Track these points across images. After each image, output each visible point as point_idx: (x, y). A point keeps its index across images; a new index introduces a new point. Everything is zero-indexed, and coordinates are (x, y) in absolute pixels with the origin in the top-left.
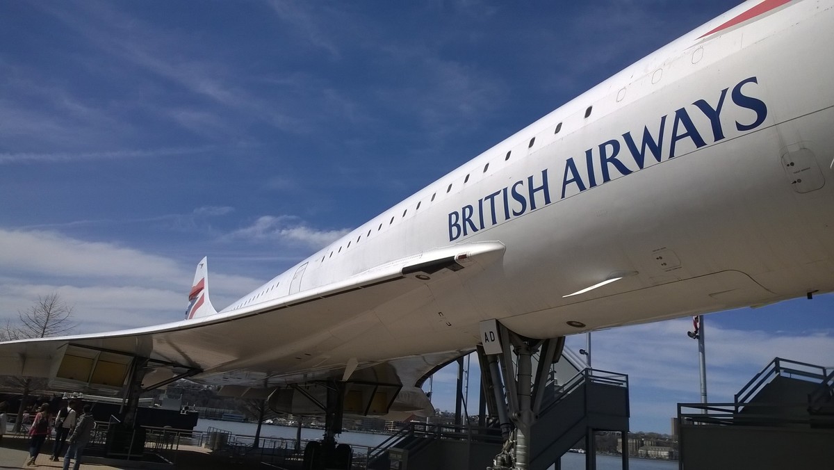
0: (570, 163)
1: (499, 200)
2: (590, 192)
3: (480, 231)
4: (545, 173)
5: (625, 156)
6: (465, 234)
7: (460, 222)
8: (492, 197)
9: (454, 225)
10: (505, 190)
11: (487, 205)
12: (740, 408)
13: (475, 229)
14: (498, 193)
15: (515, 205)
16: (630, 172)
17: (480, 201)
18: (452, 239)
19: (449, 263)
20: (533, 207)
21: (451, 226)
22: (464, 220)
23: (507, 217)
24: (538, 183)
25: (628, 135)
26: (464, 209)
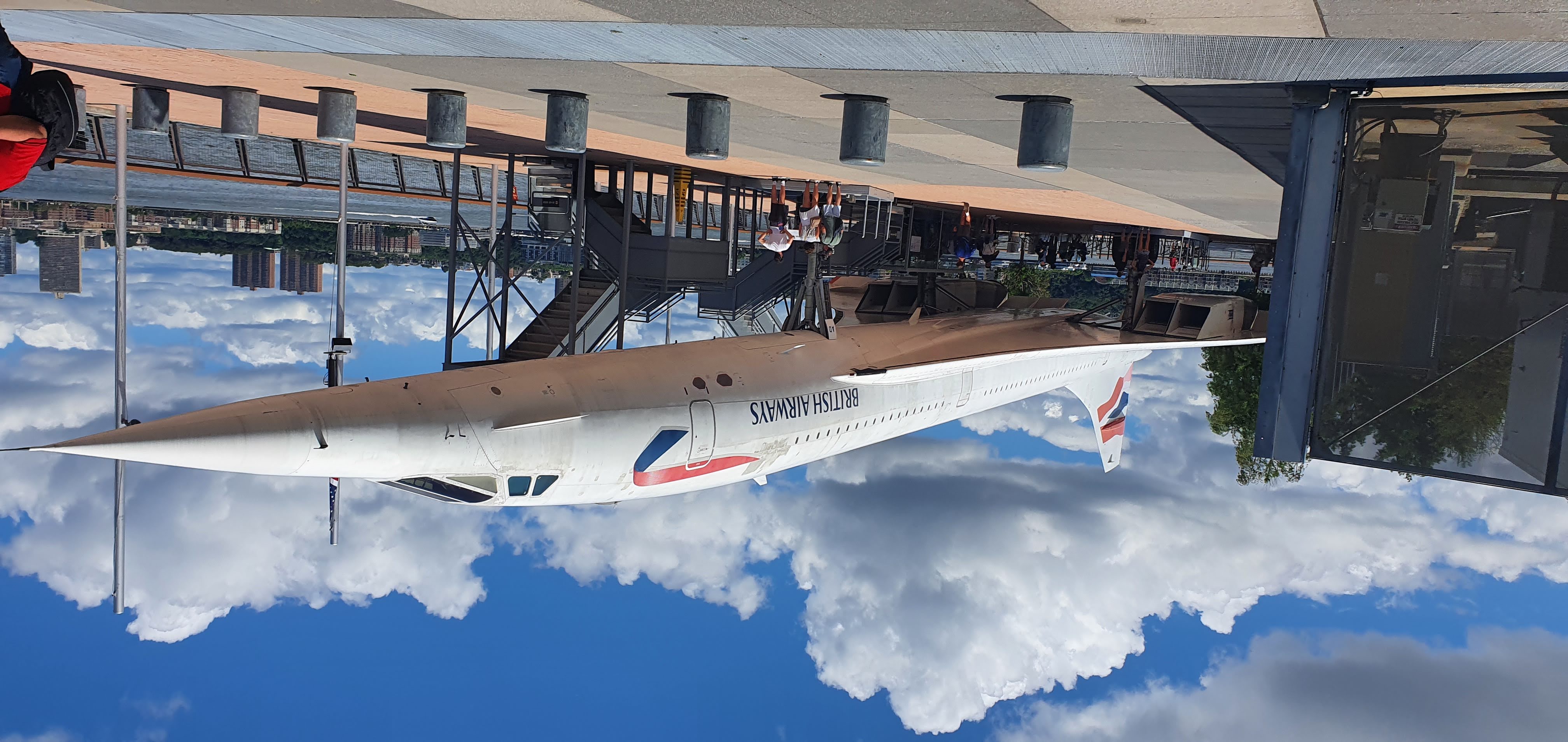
0: (806, 414)
2: (799, 395)
3: (843, 389)
4: (815, 413)
5: (788, 408)
6: (850, 390)
7: (852, 399)
8: (837, 409)
9: (855, 398)
10: (831, 410)
11: (840, 406)
12: (682, 290)
13: (845, 391)
14: (835, 410)
15: (827, 399)
16: (786, 398)
17: (842, 408)
18: (856, 389)
20: (820, 394)
21: (857, 397)
22: (850, 399)
23: (830, 393)
24: (818, 407)
25: (787, 418)
26: (850, 407)
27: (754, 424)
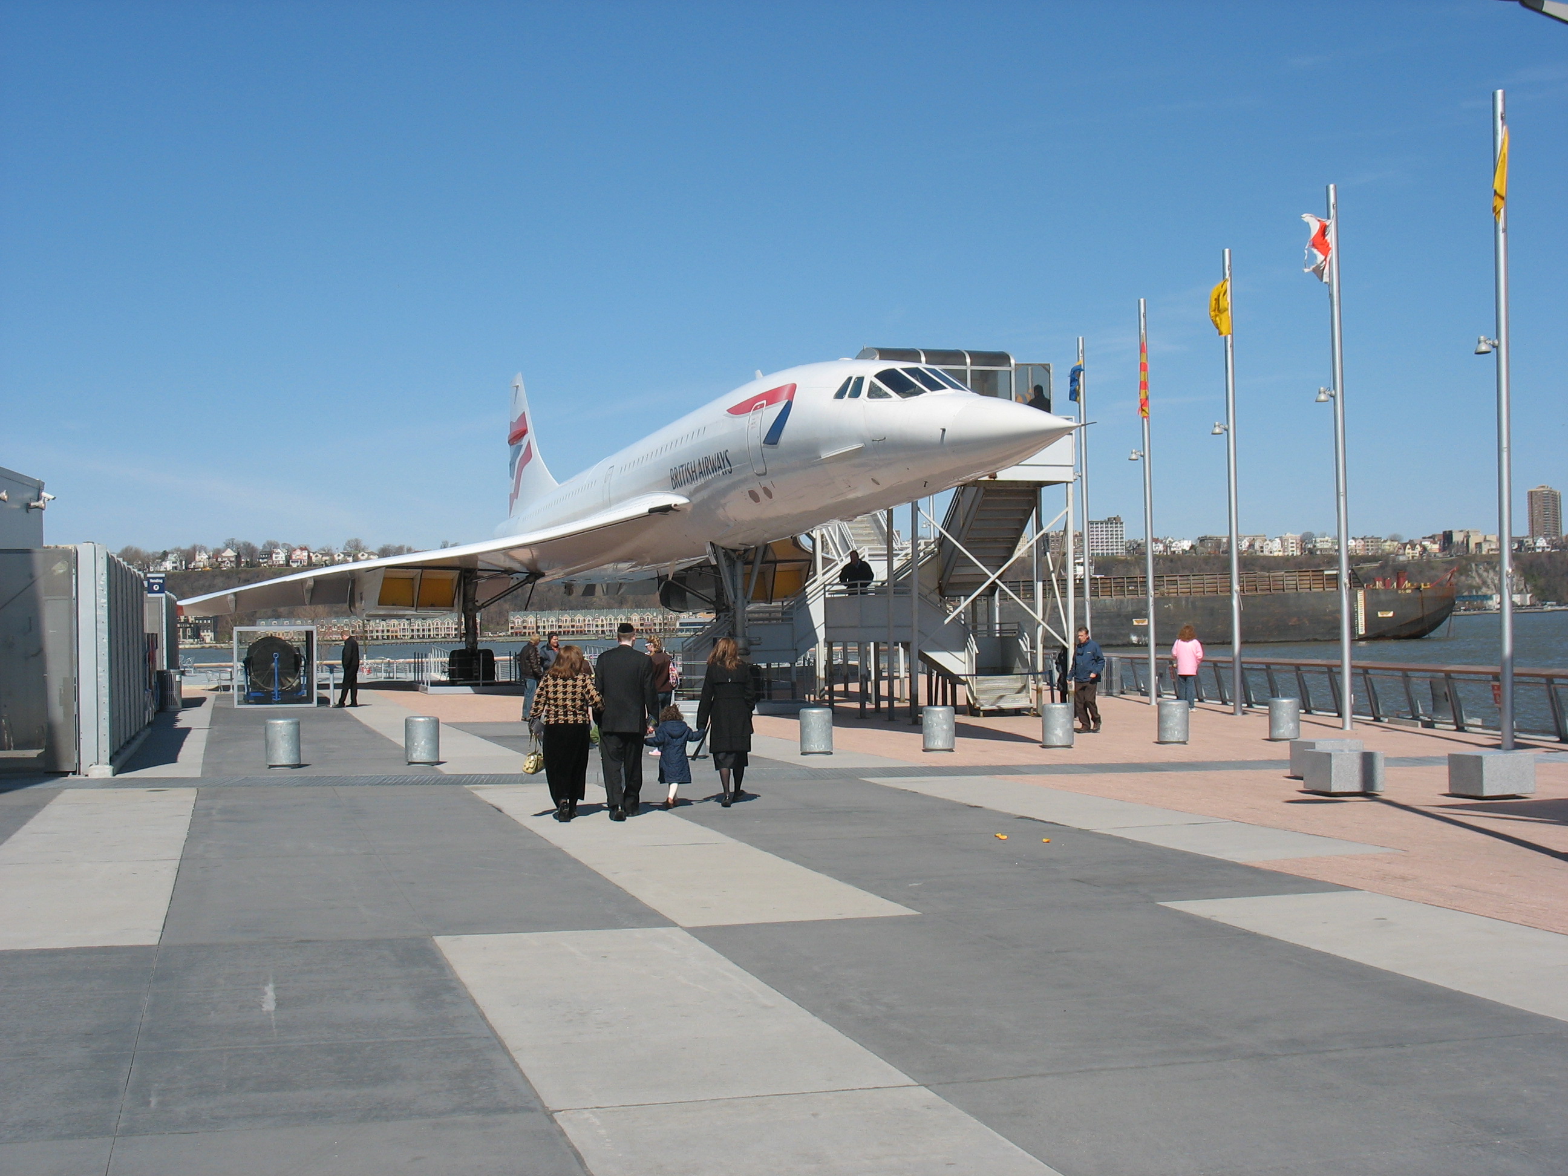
19: (666, 509)
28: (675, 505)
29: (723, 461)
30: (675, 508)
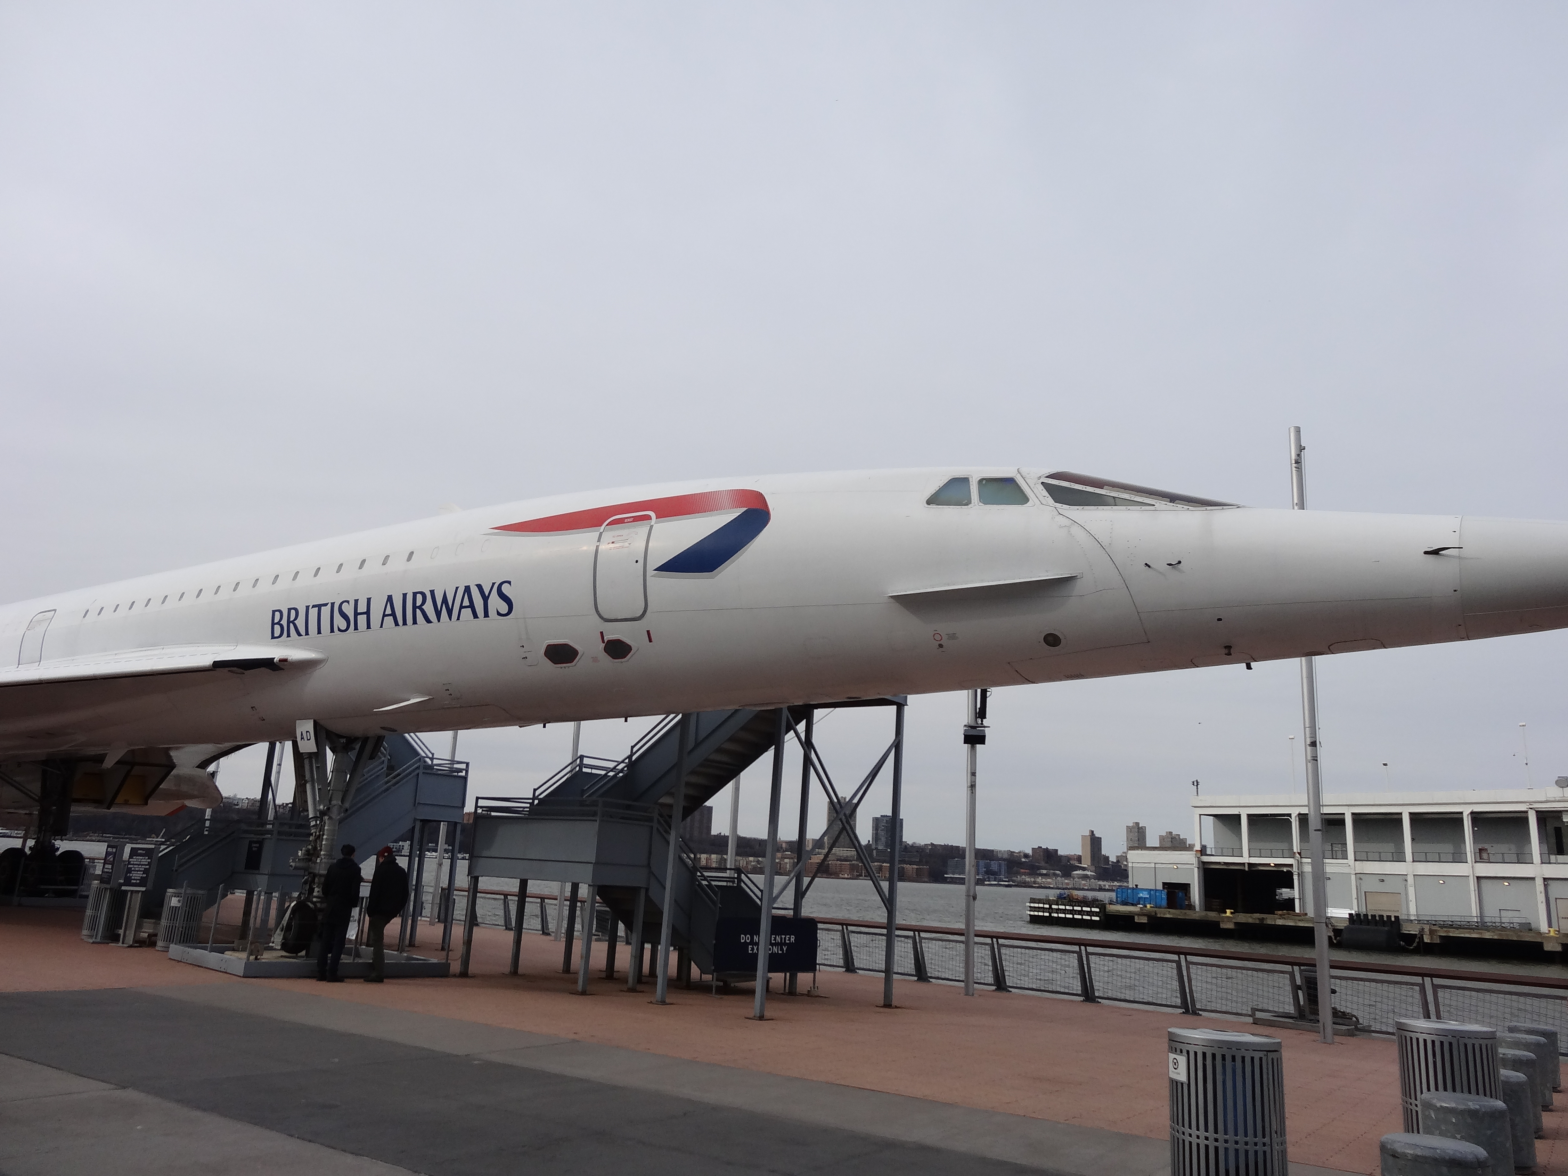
0: (390, 599)
1: (326, 611)
2: (401, 628)
3: (304, 637)
4: (369, 600)
5: (429, 608)
6: (289, 636)
7: (284, 622)
8: (319, 606)
9: (278, 623)
10: (333, 604)
11: (313, 612)
12: (536, 802)
13: (299, 634)
14: (326, 605)
15: (340, 622)
16: (432, 622)
17: (308, 607)
18: (273, 637)
19: (268, 663)
20: (356, 628)
21: (273, 624)
22: (289, 622)
23: (332, 631)
24: (362, 608)
25: (432, 592)
26: (289, 610)
27: (509, 583)
28: (284, 661)
29: (485, 598)
30: (281, 665)
